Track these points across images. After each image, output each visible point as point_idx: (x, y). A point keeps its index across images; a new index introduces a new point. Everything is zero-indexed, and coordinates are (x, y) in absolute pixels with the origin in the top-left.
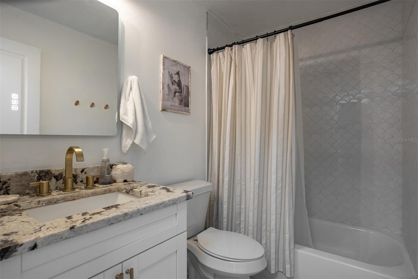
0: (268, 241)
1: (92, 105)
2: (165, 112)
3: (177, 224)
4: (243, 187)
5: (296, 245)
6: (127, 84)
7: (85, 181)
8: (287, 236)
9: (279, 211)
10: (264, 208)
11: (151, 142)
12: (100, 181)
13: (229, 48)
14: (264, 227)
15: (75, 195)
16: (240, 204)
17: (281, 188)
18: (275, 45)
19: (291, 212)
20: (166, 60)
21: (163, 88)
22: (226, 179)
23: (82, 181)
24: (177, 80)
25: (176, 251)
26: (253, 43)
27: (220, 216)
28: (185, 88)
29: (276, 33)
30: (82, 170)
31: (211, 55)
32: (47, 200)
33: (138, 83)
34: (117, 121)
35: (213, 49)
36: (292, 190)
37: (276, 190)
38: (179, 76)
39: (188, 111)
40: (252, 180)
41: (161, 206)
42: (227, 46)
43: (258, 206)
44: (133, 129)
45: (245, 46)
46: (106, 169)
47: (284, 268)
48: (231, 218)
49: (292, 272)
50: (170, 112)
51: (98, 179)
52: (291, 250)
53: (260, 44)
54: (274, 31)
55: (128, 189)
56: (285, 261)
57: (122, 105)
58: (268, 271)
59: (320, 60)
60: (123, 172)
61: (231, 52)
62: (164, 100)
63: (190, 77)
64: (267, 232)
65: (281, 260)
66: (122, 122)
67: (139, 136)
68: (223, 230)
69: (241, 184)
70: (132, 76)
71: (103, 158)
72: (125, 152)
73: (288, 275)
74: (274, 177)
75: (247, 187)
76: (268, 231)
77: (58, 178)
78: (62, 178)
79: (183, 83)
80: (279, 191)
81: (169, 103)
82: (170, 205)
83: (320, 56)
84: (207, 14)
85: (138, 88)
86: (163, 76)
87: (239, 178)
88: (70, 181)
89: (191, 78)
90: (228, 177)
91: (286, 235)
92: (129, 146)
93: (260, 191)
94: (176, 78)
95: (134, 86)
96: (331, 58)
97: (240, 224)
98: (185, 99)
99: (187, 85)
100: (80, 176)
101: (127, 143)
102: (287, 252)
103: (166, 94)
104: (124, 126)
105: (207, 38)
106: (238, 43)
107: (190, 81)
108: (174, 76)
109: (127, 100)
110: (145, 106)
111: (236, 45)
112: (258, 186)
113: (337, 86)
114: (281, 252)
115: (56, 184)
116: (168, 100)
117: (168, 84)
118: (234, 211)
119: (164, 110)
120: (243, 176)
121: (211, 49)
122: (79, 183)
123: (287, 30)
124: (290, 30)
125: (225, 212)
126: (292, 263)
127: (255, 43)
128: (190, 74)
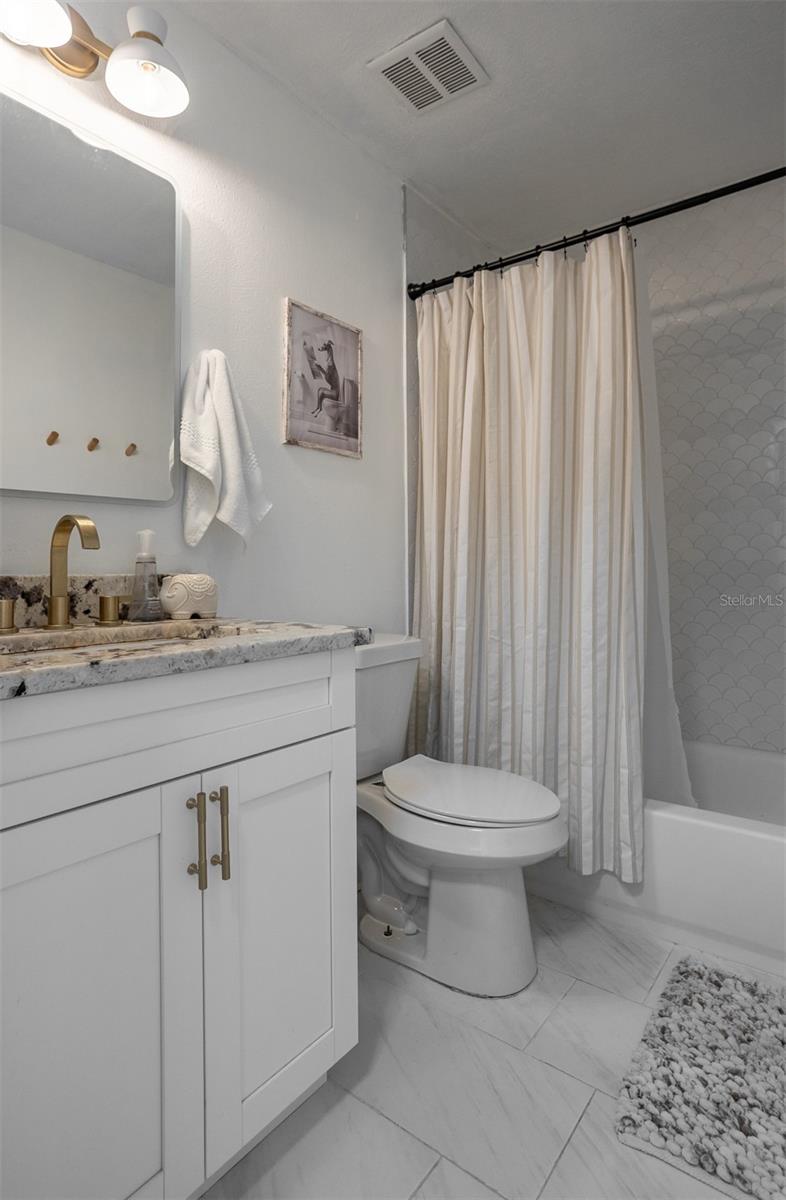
0: (574, 788)
1: (94, 444)
2: (295, 448)
3: (331, 702)
4: (507, 652)
5: (650, 801)
6: (199, 369)
7: (95, 612)
8: (624, 772)
9: (601, 709)
10: (564, 705)
11: (260, 519)
12: (132, 613)
13: (465, 279)
14: (563, 757)
15: (75, 636)
16: (500, 698)
17: (606, 647)
18: (585, 266)
19: (635, 710)
20: (297, 311)
21: (289, 385)
22: (461, 630)
23: (87, 612)
24: (325, 366)
25: (330, 773)
26: (527, 266)
27: (444, 731)
28: (348, 388)
29: (587, 237)
30: (87, 582)
31: (417, 300)
32: (12, 641)
33: (227, 369)
34: (172, 464)
35: (420, 283)
36: (637, 650)
37: (594, 654)
38: (331, 354)
39: (355, 449)
40: (530, 627)
41: (292, 648)
42: (458, 274)
43: (547, 696)
44: (214, 483)
45: (506, 274)
46: (146, 585)
47: (618, 860)
48: (474, 737)
49: (639, 870)
50: (307, 448)
51: (128, 609)
52: (635, 809)
53: (546, 266)
54: (581, 232)
55: (205, 628)
56: (619, 841)
57: (185, 423)
58: (575, 870)
59: (713, 311)
60: (190, 593)
61: (468, 291)
62: (291, 416)
63: (361, 359)
64: (571, 765)
65: (609, 841)
66: (187, 466)
67: (229, 503)
68: (452, 762)
69: (500, 641)
70: (211, 349)
71: (139, 554)
72: (194, 544)
73: (627, 878)
74: (586, 616)
75: (517, 649)
76: (573, 763)
77: (29, 598)
78: (39, 600)
79: (342, 374)
80: (602, 655)
81: (305, 426)
82: (313, 652)
83: (714, 299)
84: (404, 192)
85: (225, 381)
86: (289, 354)
87: (495, 626)
88: (61, 606)
89: (362, 362)
90: (464, 623)
91: (621, 770)
92: (204, 529)
93: (551, 658)
94: (322, 360)
95: (217, 376)
96: (743, 304)
97: (499, 750)
98: (348, 417)
99: (351, 379)
100: (84, 597)
101: (199, 520)
102: (625, 817)
103: (299, 402)
104: (191, 476)
105: (405, 255)
106: (490, 267)
107: (362, 368)
108: (317, 353)
109: (198, 411)
110: (245, 428)
111: (483, 271)
112: (545, 644)
113: (760, 378)
114: (608, 819)
115: (26, 612)
116: (302, 417)
117: (303, 376)
118: (483, 718)
119: (291, 442)
120: (506, 620)
121: (417, 286)
122: (80, 615)
123: (617, 229)
124: (625, 227)
125: (458, 720)
126: (639, 848)
127: (534, 267)
128: (362, 351)
